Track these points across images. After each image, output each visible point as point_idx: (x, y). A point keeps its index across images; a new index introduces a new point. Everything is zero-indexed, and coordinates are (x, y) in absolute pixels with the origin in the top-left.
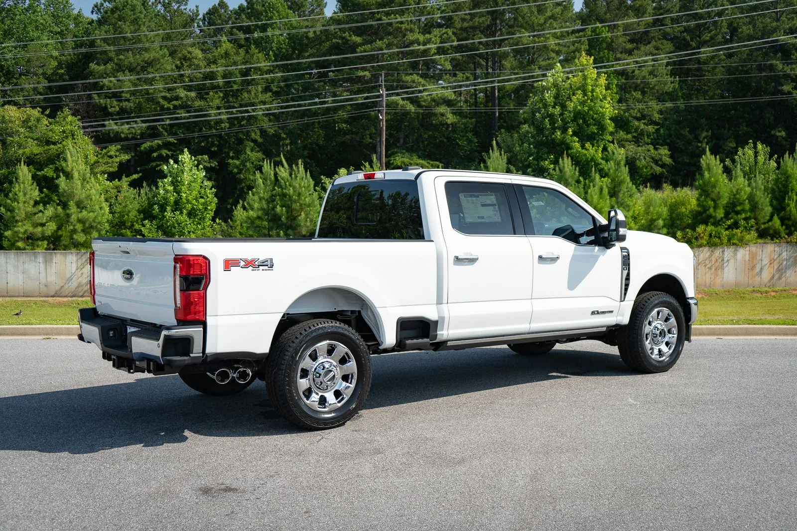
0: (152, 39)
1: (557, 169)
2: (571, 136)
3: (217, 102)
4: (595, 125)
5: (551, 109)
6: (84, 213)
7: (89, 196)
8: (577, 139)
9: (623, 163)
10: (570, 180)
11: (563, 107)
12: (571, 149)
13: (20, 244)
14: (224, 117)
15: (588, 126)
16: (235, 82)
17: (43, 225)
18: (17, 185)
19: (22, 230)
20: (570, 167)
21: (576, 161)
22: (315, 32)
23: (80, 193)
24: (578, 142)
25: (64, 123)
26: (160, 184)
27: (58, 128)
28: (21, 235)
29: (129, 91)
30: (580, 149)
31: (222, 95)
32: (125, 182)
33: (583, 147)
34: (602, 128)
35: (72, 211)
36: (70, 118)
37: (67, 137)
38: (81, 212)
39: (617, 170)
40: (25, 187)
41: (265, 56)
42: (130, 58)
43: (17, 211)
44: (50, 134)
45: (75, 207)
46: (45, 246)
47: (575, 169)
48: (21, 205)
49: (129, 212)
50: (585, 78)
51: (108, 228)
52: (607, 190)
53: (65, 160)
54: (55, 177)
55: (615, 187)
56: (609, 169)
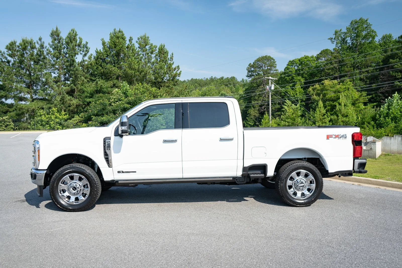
6: (345, 118)
18: (317, 109)
25: (346, 85)
26: (382, 106)
32: (369, 106)
36: (349, 83)
37: (345, 90)
40: (320, 109)
45: (341, 116)
48: (318, 115)
49: (366, 118)
53: (340, 98)
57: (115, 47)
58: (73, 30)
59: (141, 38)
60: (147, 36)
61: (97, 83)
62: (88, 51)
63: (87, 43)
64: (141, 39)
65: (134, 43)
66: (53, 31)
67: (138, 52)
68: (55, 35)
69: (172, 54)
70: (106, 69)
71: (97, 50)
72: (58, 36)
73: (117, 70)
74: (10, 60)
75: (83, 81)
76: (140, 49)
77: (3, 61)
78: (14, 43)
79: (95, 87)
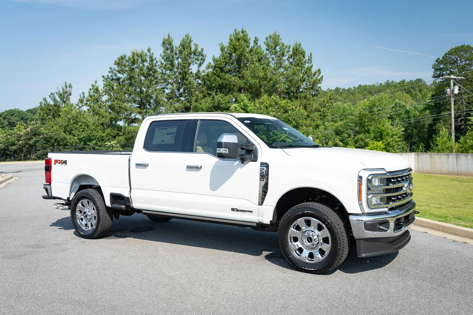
57: (235, 52)
58: (187, 36)
59: (269, 37)
60: (277, 34)
61: (213, 97)
62: (203, 60)
63: (202, 50)
64: (270, 39)
65: (260, 45)
66: (165, 39)
67: (266, 55)
68: (167, 44)
69: (311, 55)
70: (225, 79)
71: (214, 57)
72: (170, 44)
73: (238, 81)
74: (121, 77)
75: (198, 96)
76: (268, 52)
77: (114, 78)
78: (123, 57)
79: (211, 103)
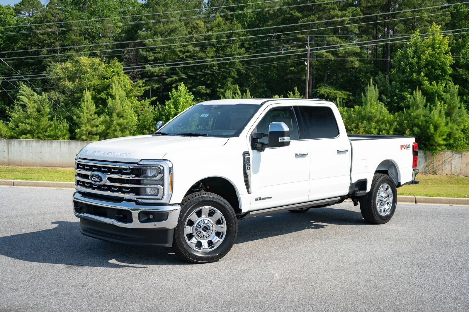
0: (175, 16)
1: (412, 97)
2: (424, 77)
3: (212, 54)
4: (440, 69)
5: (410, 59)
6: (122, 119)
7: (124, 110)
8: (427, 79)
9: (456, 95)
10: (420, 105)
11: (419, 58)
12: (423, 85)
13: (84, 137)
14: (215, 63)
15: (435, 70)
16: (223, 42)
17: (97, 126)
18: (83, 103)
19: (85, 129)
20: (420, 96)
21: (425, 93)
22: (273, 10)
23: (119, 108)
24: (428, 81)
25: (114, 67)
26: (167, 103)
27: (110, 70)
28: (84, 132)
29: (160, 47)
30: (429, 85)
31: (215, 49)
32: (147, 102)
33: (431, 84)
34: (444, 71)
35: (115, 118)
36: (117, 64)
37: (114, 75)
38: (120, 119)
39: (452, 99)
40: (87, 104)
41: (242, 25)
42: (161, 27)
43: (82, 118)
44: (106, 73)
45: (116, 116)
46: (98, 139)
47: (424, 98)
48: (85, 114)
49: (148, 120)
50: (434, 39)
51: (135, 129)
52: (444, 112)
53: (112, 88)
54: (106, 98)
55: (450, 110)
56: (447, 98)
